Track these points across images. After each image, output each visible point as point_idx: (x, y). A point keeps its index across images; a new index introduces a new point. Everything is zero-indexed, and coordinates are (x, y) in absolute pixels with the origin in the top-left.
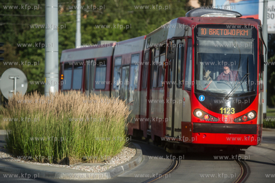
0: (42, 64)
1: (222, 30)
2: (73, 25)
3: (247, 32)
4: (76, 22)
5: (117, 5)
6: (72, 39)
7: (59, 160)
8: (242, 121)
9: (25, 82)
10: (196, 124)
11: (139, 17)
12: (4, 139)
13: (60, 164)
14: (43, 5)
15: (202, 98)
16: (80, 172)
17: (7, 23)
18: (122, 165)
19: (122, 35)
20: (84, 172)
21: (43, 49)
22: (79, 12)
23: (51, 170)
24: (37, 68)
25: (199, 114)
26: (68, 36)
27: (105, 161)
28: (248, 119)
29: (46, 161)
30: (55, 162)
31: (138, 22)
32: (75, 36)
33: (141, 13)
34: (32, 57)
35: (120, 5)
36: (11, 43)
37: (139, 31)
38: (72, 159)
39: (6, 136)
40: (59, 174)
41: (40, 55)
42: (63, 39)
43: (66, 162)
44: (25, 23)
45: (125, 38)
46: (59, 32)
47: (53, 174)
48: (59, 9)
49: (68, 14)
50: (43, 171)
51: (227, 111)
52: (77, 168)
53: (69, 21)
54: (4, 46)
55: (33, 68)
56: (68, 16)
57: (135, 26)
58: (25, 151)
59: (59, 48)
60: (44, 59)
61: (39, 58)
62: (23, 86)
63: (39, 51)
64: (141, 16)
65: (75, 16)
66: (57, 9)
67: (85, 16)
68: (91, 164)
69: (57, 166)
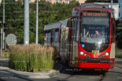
0: (23, 32)
1: (94, 13)
2: (35, 17)
3: (106, 14)
4: (36, 15)
5: (53, 9)
6: (34, 22)
7: (29, 70)
8: (102, 57)
9: (16, 39)
10: (80, 58)
11: (61, 13)
12: (8, 62)
13: (30, 72)
14: (23, 8)
15: (83, 46)
16: (38, 75)
17: (9, 16)
18: (55, 72)
19: (54, 21)
20: (39, 75)
21: (23, 26)
22: (37, 11)
23: (26, 74)
24: (21, 34)
25: (82, 53)
26: (33, 21)
27: (47, 71)
28: (105, 56)
29: (24, 71)
30: (28, 71)
31: (61, 15)
32: (36, 21)
33: (62, 12)
34: (18, 29)
35: (54, 8)
36: (10, 24)
37: (61, 19)
38: (34, 70)
39: (8, 61)
40: (29, 76)
41: (22, 28)
42: (31, 22)
43: (32, 71)
44: (16, 16)
45: (56, 21)
46: (29, 19)
47: (27, 76)
48: (30, 10)
49: (33, 12)
50: (23, 75)
51: (95, 52)
52: (37, 73)
53: (34, 15)
54: (8, 25)
55: (19, 34)
56: (33, 13)
57: (60, 17)
58: (16, 67)
59: (30, 26)
60: (23, 30)
61: (22, 30)
62: (15, 41)
63: (21, 27)
64: (62, 13)
65: (36, 13)
66: (29, 10)
67: (40, 13)
68: (42, 72)
69: (29, 73)
